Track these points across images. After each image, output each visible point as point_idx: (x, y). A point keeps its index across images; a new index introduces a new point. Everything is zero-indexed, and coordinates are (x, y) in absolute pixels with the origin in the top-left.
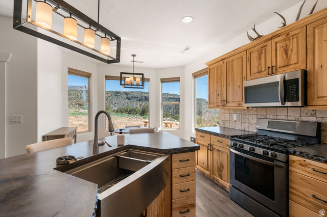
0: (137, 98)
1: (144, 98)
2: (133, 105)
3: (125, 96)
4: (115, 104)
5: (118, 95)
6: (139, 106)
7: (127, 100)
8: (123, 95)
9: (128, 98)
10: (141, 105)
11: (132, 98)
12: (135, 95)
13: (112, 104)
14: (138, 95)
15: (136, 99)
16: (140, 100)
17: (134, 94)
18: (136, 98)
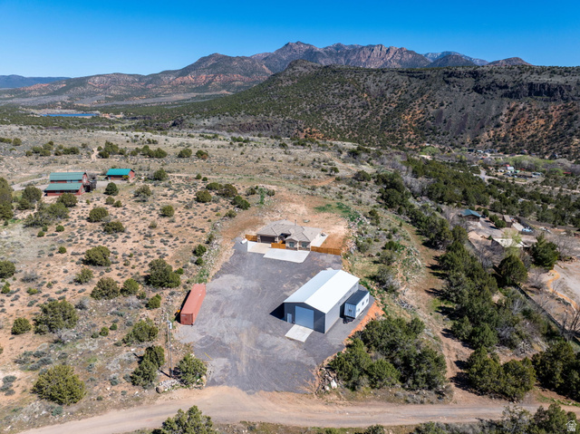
0: (506, 87)
1: (526, 89)
2: (489, 109)
3: (470, 82)
4: (442, 105)
5: (452, 79)
6: (505, 111)
7: (475, 94)
8: (464, 80)
9: (477, 90)
10: (513, 110)
11: (489, 89)
12: (500, 78)
13: (433, 106)
14: (508, 78)
15: (500, 92)
16: (513, 95)
17: (497, 76)
18: (501, 88)
